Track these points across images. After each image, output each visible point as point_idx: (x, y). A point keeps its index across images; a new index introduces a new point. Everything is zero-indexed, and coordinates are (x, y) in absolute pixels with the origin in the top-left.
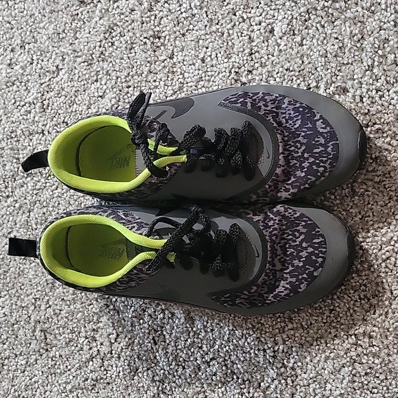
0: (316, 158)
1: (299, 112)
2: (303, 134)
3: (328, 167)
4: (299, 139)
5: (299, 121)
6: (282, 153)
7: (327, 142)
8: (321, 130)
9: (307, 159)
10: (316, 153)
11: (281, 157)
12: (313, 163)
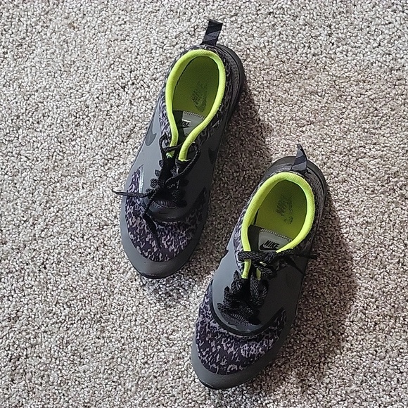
0: (213, 353)
1: (251, 358)
2: (234, 353)
3: (204, 359)
4: (233, 348)
5: (244, 355)
6: (228, 333)
7: (220, 366)
8: (230, 366)
9: (216, 347)
10: (217, 355)
11: (226, 331)
12: (211, 350)
